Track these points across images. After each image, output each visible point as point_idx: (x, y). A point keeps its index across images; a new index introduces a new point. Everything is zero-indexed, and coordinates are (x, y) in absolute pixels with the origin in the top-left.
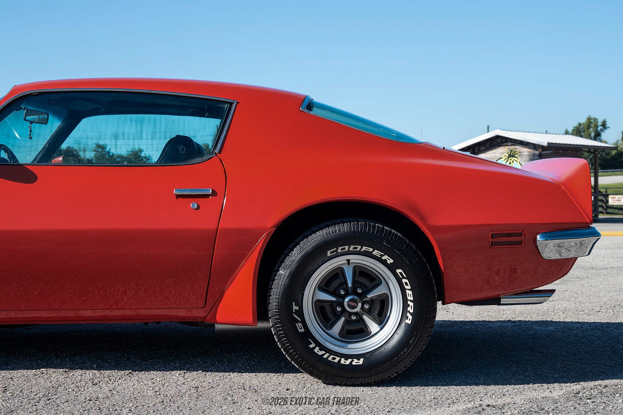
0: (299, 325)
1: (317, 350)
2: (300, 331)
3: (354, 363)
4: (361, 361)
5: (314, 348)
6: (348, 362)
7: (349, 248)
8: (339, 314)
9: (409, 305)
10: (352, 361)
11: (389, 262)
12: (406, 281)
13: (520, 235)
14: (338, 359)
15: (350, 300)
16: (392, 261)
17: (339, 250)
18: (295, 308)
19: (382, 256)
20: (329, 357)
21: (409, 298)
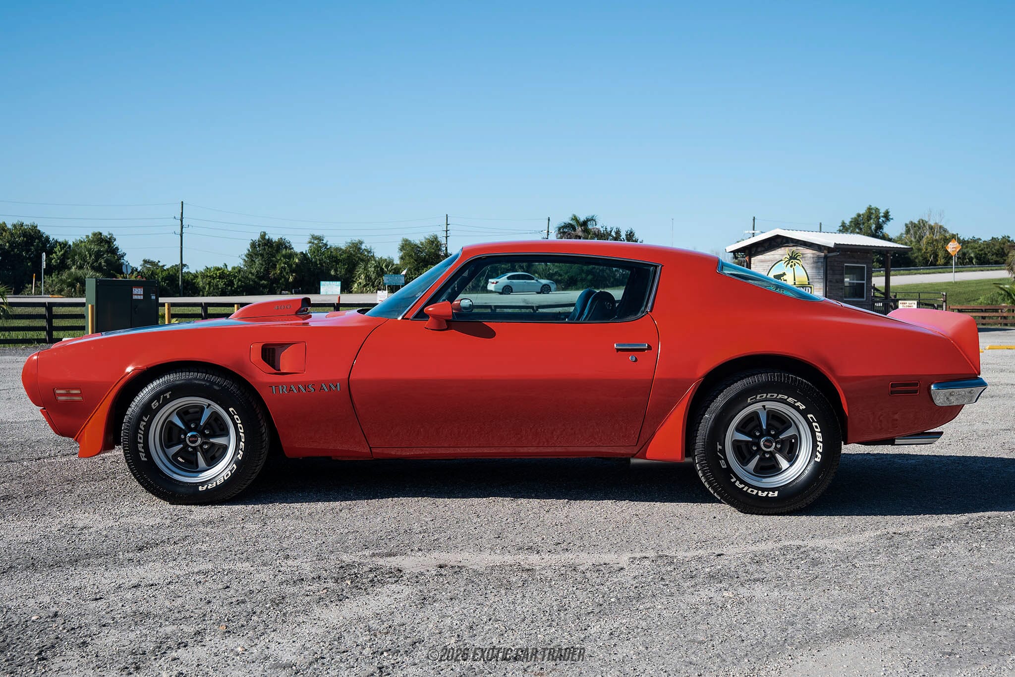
0: (722, 462)
1: (737, 483)
2: (723, 467)
3: (770, 495)
4: (776, 494)
5: (735, 482)
6: (765, 494)
7: (767, 396)
8: (753, 452)
9: (818, 446)
10: (768, 493)
11: (801, 408)
12: (817, 424)
13: (916, 384)
14: (755, 491)
15: (766, 441)
16: (804, 407)
17: (758, 398)
18: (719, 447)
19: (795, 402)
20: (748, 489)
21: (818, 439)
